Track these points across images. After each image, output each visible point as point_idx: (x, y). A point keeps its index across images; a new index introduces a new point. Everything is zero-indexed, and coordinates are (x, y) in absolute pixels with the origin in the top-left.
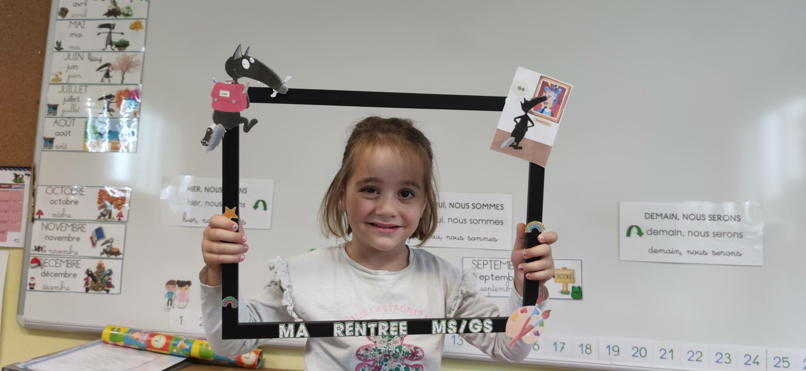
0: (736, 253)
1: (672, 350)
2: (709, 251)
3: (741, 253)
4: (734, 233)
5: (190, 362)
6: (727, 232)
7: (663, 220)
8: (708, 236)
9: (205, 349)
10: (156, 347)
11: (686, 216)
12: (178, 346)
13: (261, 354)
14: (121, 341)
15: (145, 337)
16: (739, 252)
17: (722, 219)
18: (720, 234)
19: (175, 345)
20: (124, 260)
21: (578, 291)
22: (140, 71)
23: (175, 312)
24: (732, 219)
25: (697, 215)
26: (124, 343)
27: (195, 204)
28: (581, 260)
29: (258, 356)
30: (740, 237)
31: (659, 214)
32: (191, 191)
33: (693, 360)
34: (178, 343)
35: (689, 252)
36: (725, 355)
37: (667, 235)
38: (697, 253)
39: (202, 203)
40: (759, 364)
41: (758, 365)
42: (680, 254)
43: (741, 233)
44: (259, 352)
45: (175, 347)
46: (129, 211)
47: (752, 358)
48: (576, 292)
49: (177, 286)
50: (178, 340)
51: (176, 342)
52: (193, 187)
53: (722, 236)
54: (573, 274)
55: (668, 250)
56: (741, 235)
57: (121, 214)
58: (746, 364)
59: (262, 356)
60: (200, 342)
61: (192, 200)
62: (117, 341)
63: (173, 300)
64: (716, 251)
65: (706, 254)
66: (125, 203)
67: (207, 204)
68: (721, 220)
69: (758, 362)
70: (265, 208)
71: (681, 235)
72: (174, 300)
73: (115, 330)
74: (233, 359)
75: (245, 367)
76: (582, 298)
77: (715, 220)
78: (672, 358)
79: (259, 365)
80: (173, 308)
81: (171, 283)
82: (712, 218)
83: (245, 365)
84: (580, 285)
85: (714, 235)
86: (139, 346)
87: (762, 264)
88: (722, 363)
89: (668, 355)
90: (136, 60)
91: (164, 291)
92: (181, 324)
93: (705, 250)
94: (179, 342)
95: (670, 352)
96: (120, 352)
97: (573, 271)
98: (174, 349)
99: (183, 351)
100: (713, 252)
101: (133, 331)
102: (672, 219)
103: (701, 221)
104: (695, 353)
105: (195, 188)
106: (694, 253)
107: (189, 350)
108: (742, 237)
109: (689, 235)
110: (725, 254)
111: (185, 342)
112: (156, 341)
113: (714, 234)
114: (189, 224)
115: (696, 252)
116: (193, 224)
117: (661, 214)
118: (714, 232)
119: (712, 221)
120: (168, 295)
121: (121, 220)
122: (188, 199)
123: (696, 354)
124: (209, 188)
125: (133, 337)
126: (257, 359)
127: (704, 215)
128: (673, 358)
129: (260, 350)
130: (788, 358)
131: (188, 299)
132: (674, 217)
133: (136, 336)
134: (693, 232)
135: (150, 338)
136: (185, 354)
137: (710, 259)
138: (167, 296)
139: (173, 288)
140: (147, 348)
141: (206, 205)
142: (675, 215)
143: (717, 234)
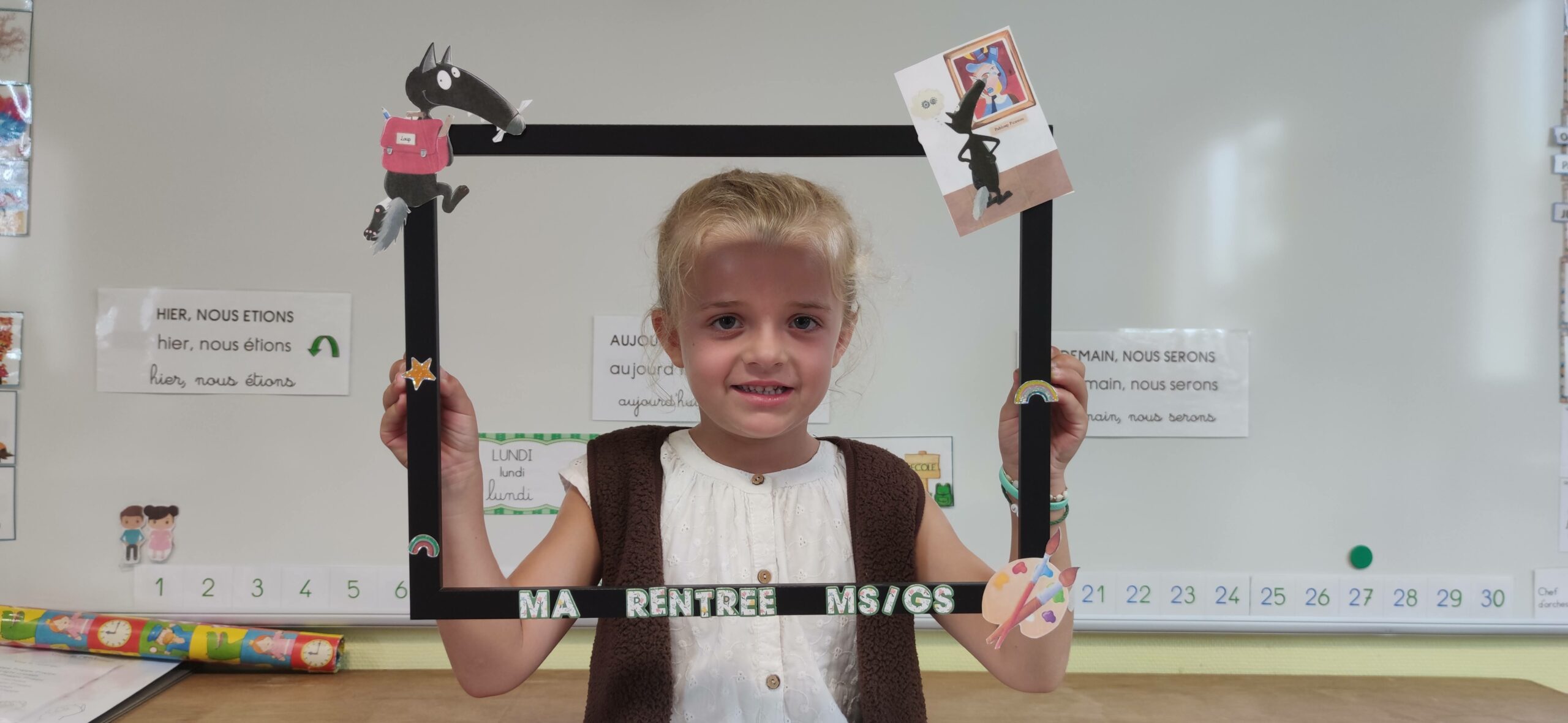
0: (1207, 416)
1: (1102, 587)
2: (1165, 415)
3: (1214, 415)
4: (1205, 383)
5: (186, 672)
6: (1194, 381)
7: (1090, 362)
8: (1164, 388)
9: (221, 642)
10: (110, 645)
11: (1128, 354)
12: (160, 640)
13: (341, 643)
14: (31, 637)
15: (84, 627)
16: (1212, 415)
17: (1186, 358)
18: (1182, 384)
19: (152, 639)
20: (17, 467)
21: (947, 491)
22: (27, 53)
23: (145, 571)
24: (1202, 359)
25: (1146, 352)
26: (36, 642)
27: (176, 346)
28: (952, 437)
29: (336, 648)
30: (1214, 390)
31: (1084, 352)
32: (164, 318)
33: (1135, 602)
34: (157, 635)
35: (1133, 417)
36: (1186, 589)
37: (1097, 388)
38: (1145, 418)
39: (194, 343)
40: (1238, 601)
41: (1236, 602)
42: (1118, 421)
43: (1215, 382)
44: (338, 641)
45: (152, 643)
46: (21, 362)
47: (1227, 591)
48: (943, 495)
49: (146, 518)
50: (159, 627)
51: (153, 633)
52: (168, 310)
53: (1186, 387)
54: (937, 462)
55: (1098, 415)
56: (1214, 386)
57: (4, 370)
58: (1218, 602)
59: (343, 648)
60: (208, 628)
61: (170, 338)
62: (16, 640)
63: (139, 548)
64: (1176, 415)
65: (1160, 420)
66: (11, 346)
67: (205, 344)
68: (1184, 361)
69: (1236, 597)
70: (335, 352)
71: (1120, 388)
72: (141, 546)
73: (11, 615)
74: (283, 659)
75: (310, 671)
76: (953, 505)
77: (1175, 361)
78: (1102, 601)
79: (339, 665)
80: (140, 562)
81: (132, 512)
82: (1171, 358)
83: (309, 668)
84: (950, 483)
85: (1173, 387)
86: (70, 646)
87: (1246, 435)
88: (1180, 602)
89: (1096, 596)
90: (14, 30)
91: (117, 529)
92: (161, 594)
93: (1159, 414)
94: (161, 631)
95: (1099, 590)
96: (27, 661)
97: (938, 457)
98: (151, 647)
99: (170, 651)
100: (1171, 415)
101: (55, 615)
102: (1106, 360)
103: (1153, 362)
104: (1138, 590)
105: (174, 312)
106: (1141, 418)
107: (185, 647)
108: (1216, 389)
109: (1132, 388)
110: (1189, 418)
111: (174, 632)
112: (108, 633)
113: (1173, 385)
114: (166, 388)
115: (1143, 417)
116: (175, 388)
117: (1088, 352)
118: (1173, 382)
119: (1171, 363)
120: (127, 538)
121: (3, 384)
122: (159, 336)
123: (1141, 590)
124: (206, 311)
125: (56, 627)
126: (335, 654)
127: (1158, 352)
128: (1104, 599)
129: (340, 637)
130: (1282, 589)
131: (173, 544)
132: (1108, 356)
133: (61, 624)
134: (1140, 383)
135: (94, 628)
136: (178, 654)
137: (1167, 428)
138: (124, 539)
139: (138, 522)
140: (89, 648)
141: (201, 348)
142: (1110, 353)
143: (1178, 385)
